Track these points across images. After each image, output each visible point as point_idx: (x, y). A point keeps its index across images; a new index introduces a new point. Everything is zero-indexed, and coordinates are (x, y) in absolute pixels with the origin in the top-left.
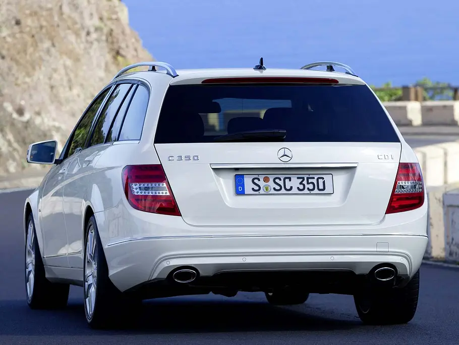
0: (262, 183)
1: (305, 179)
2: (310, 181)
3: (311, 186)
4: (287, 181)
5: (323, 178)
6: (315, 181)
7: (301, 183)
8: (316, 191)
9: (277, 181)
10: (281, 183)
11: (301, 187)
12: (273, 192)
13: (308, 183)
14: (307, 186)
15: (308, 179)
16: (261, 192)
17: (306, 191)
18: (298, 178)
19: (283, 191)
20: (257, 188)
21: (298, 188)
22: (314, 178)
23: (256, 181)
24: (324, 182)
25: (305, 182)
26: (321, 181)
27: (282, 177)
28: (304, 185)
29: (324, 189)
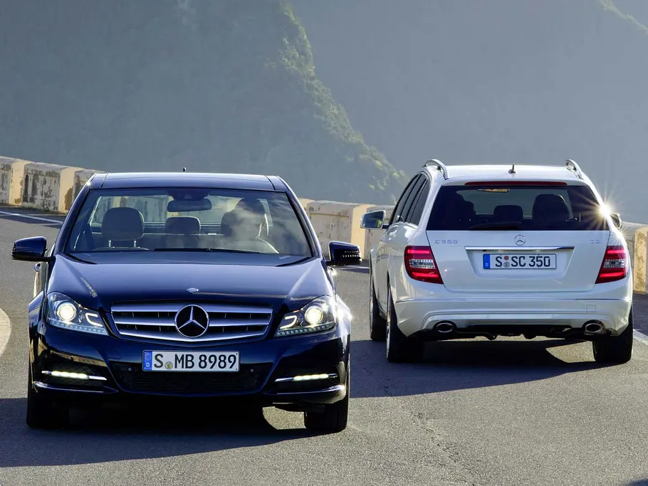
0: (503, 261)
2: (539, 259)
3: (539, 263)
5: (549, 257)
6: (542, 259)
7: (532, 261)
8: (543, 267)
9: (514, 259)
10: (518, 260)
11: (532, 264)
12: (511, 267)
13: (537, 261)
14: (536, 263)
15: (537, 257)
16: (503, 267)
17: (536, 267)
18: (530, 257)
19: (519, 267)
20: (499, 264)
21: (530, 264)
22: (542, 257)
23: (499, 259)
24: (549, 260)
25: (535, 260)
26: (547, 259)
27: (518, 256)
28: (534, 262)
29: (549, 265)
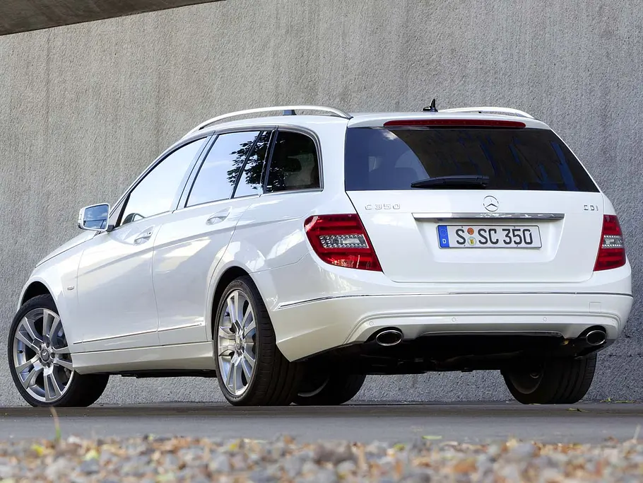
0: (466, 235)
1: (511, 231)
2: (516, 233)
3: (517, 239)
4: (492, 232)
5: (529, 231)
6: (521, 233)
7: (507, 236)
8: (523, 244)
9: (482, 232)
10: (487, 235)
11: (508, 240)
12: (478, 245)
13: (514, 236)
14: (513, 239)
15: (513, 230)
16: (467, 244)
17: (513, 244)
18: (503, 230)
19: (489, 245)
20: (462, 241)
21: (504, 241)
22: (519, 230)
23: (460, 233)
24: (530, 234)
25: (511, 235)
26: (527, 234)
27: (487, 229)
28: (510, 238)
29: (531, 243)
